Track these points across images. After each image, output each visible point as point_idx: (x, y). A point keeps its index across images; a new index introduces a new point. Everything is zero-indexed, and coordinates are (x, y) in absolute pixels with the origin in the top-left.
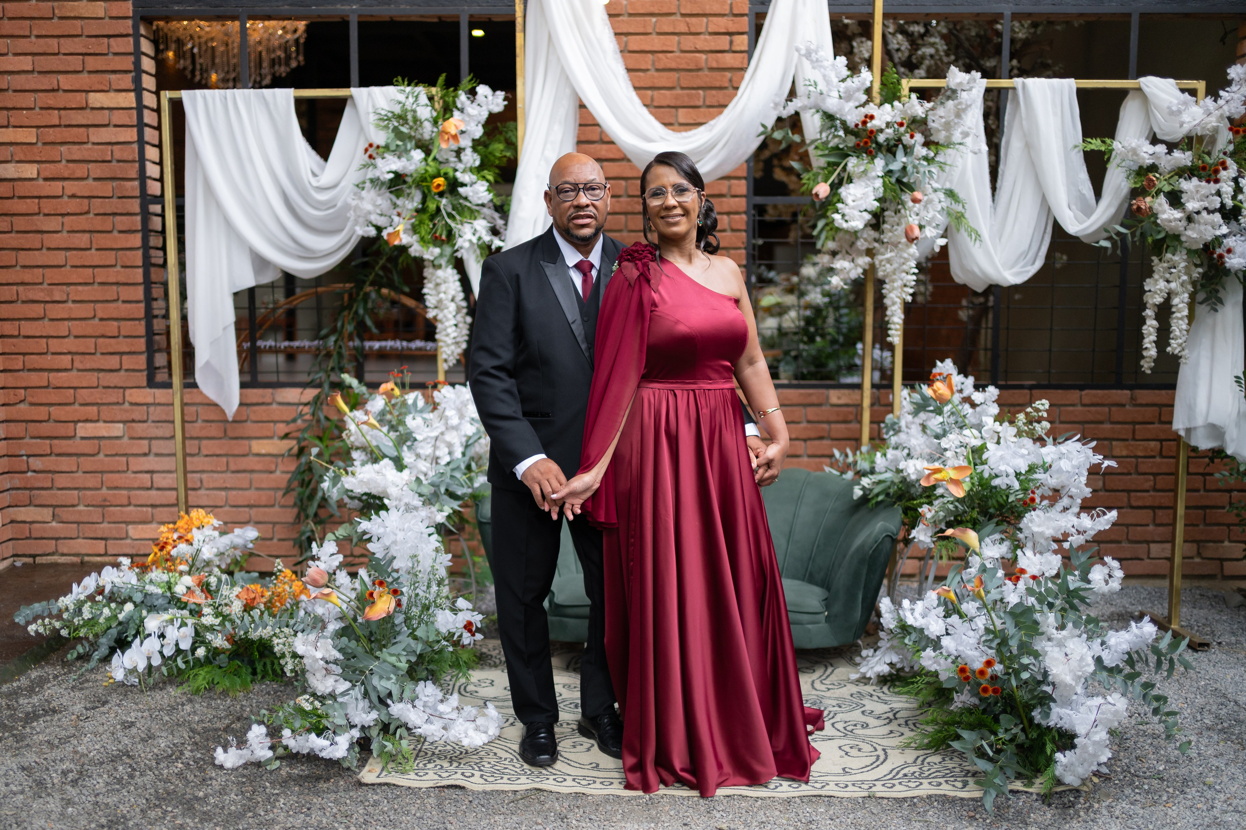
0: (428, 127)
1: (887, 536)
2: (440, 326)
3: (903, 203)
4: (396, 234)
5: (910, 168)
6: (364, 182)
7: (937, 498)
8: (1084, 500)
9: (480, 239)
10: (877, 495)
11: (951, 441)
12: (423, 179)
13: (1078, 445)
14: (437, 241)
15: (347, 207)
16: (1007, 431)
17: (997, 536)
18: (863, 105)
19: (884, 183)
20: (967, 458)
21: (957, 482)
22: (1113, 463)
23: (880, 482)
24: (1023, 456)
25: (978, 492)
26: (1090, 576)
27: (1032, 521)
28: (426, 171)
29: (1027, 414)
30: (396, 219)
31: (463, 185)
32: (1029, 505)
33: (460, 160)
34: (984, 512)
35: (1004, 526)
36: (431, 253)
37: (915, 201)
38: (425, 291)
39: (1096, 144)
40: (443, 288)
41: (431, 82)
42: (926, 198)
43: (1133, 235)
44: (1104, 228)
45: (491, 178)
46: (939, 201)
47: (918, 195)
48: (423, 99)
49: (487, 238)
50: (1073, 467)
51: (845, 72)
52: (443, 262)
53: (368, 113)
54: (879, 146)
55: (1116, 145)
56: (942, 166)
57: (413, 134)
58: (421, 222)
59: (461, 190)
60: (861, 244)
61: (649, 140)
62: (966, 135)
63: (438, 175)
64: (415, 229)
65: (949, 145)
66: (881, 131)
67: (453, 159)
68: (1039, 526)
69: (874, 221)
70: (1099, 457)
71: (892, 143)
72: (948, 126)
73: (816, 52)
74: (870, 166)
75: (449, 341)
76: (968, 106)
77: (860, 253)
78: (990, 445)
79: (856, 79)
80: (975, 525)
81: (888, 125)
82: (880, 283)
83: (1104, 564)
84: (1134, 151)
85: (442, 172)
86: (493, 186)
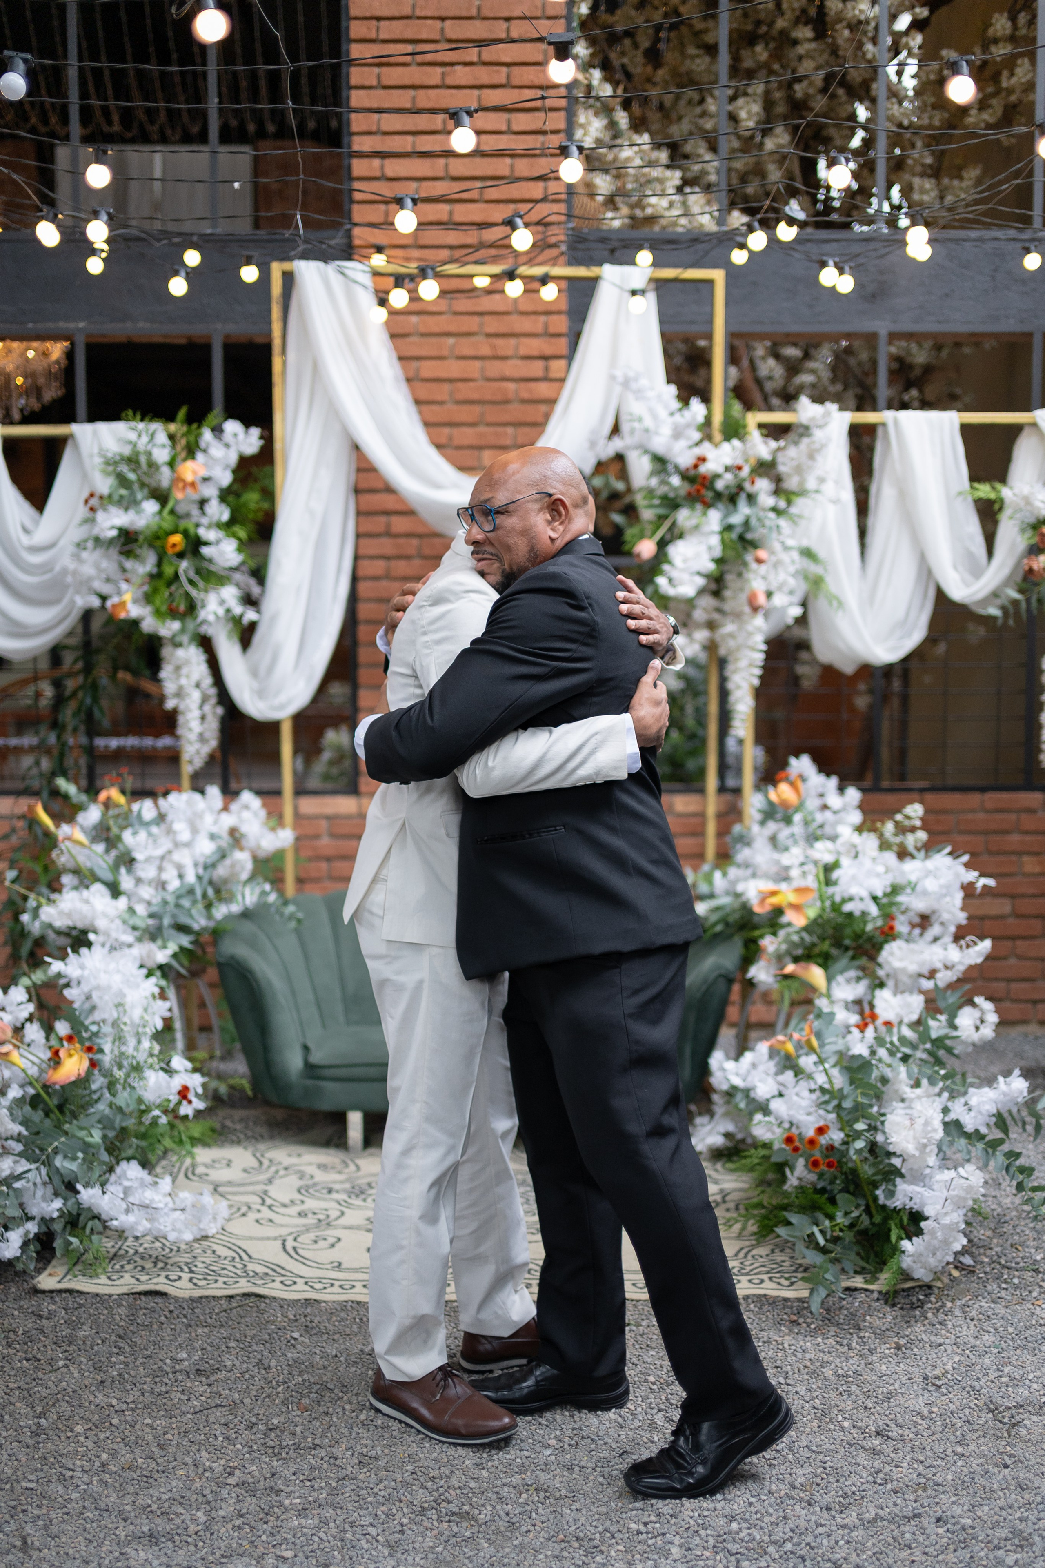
0: (166, 471)
1: (721, 976)
2: (181, 719)
3: (745, 564)
4: (123, 604)
5: (753, 522)
6: (86, 541)
7: (783, 926)
8: (959, 927)
9: (228, 611)
10: (715, 924)
11: (793, 857)
12: (157, 537)
13: (949, 860)
14: (173, 613)
15: (65, 571)
16: (869, 842)
17: (852, 973)
18: (697, 444)
19: (723, 542)
20: (817, 876)
21: (797, 907)
22: (991, 882)
23: (717, 909)
24: (878, 875)
25: (829, 921)
26: (958, 1021)
27: (892, 954)
28: (160, 527)
29: (897, 824)
30: (124, 586)
31: (206, 544)
32: (888, 934)
33: (203, 513)
34: (838, 943)
35: (863, 961)
36: (169, 628)
37: (759, 561)
38: (163, 674)
39: (985, 490)
40: (184, 671)
41: (170, 418)
42: (773, 559)
43: (1028, 601)
44: (995, 594)
45: (242, 534)
46: (792, 561)
47: (762, 554)
48: (162, 437)
49: (238, 609)
50: (941, 887)
51: (676, 405)
52: (185, 639)
53: (91, 456)
54: (718, 495)
55: (1006, 492)
56: (794, 520)
57: (146, 480)
58: (155, 591)
59: (205, 551)
60: (699, 615)
61: (437, 486)
62: (822, 480)
63: (175, 531)
64: (148, 599)
65: (802, 493)
66: (717, 476)
67: (195, 512)
68: (901, 960)
69: (713, 586)
70: (972, 875)
71: (734, 490)
72: (799, 470)
73: (636, 379)
74: (703, 519)
75: (193, 737)
76: (823, 446)
77: (698, 626)
78: (845, 861)
79: (687, 414)
80: (825, 961)
81: (727, 469)
82: (722, 663)
83: (974, 1005)
84: (1027, 500)
85: (181, 528)
86: (242, 546)
